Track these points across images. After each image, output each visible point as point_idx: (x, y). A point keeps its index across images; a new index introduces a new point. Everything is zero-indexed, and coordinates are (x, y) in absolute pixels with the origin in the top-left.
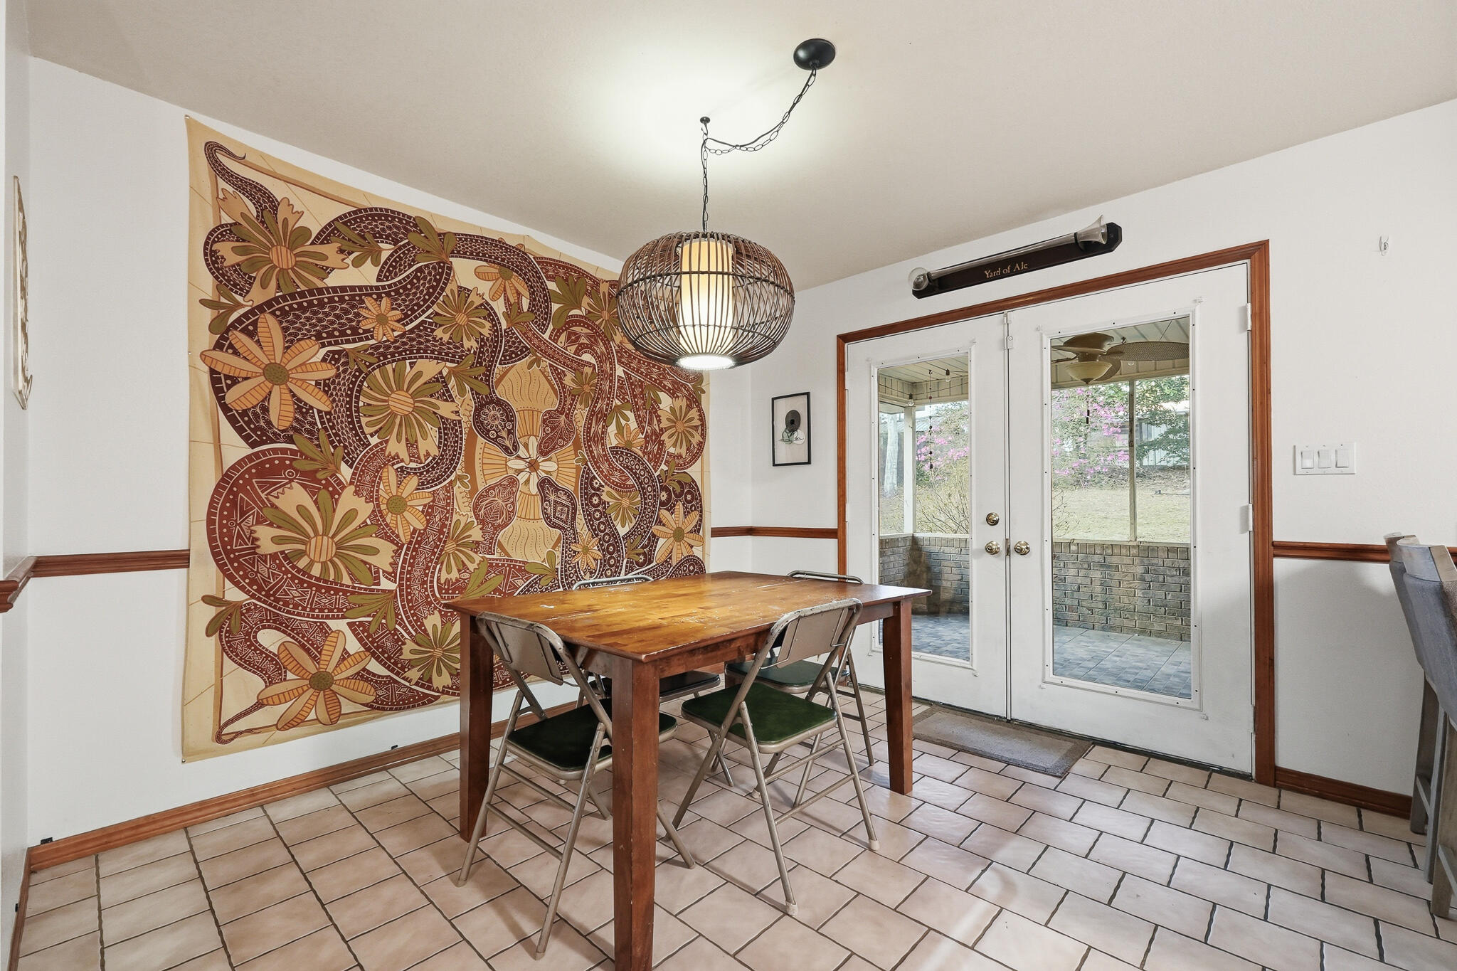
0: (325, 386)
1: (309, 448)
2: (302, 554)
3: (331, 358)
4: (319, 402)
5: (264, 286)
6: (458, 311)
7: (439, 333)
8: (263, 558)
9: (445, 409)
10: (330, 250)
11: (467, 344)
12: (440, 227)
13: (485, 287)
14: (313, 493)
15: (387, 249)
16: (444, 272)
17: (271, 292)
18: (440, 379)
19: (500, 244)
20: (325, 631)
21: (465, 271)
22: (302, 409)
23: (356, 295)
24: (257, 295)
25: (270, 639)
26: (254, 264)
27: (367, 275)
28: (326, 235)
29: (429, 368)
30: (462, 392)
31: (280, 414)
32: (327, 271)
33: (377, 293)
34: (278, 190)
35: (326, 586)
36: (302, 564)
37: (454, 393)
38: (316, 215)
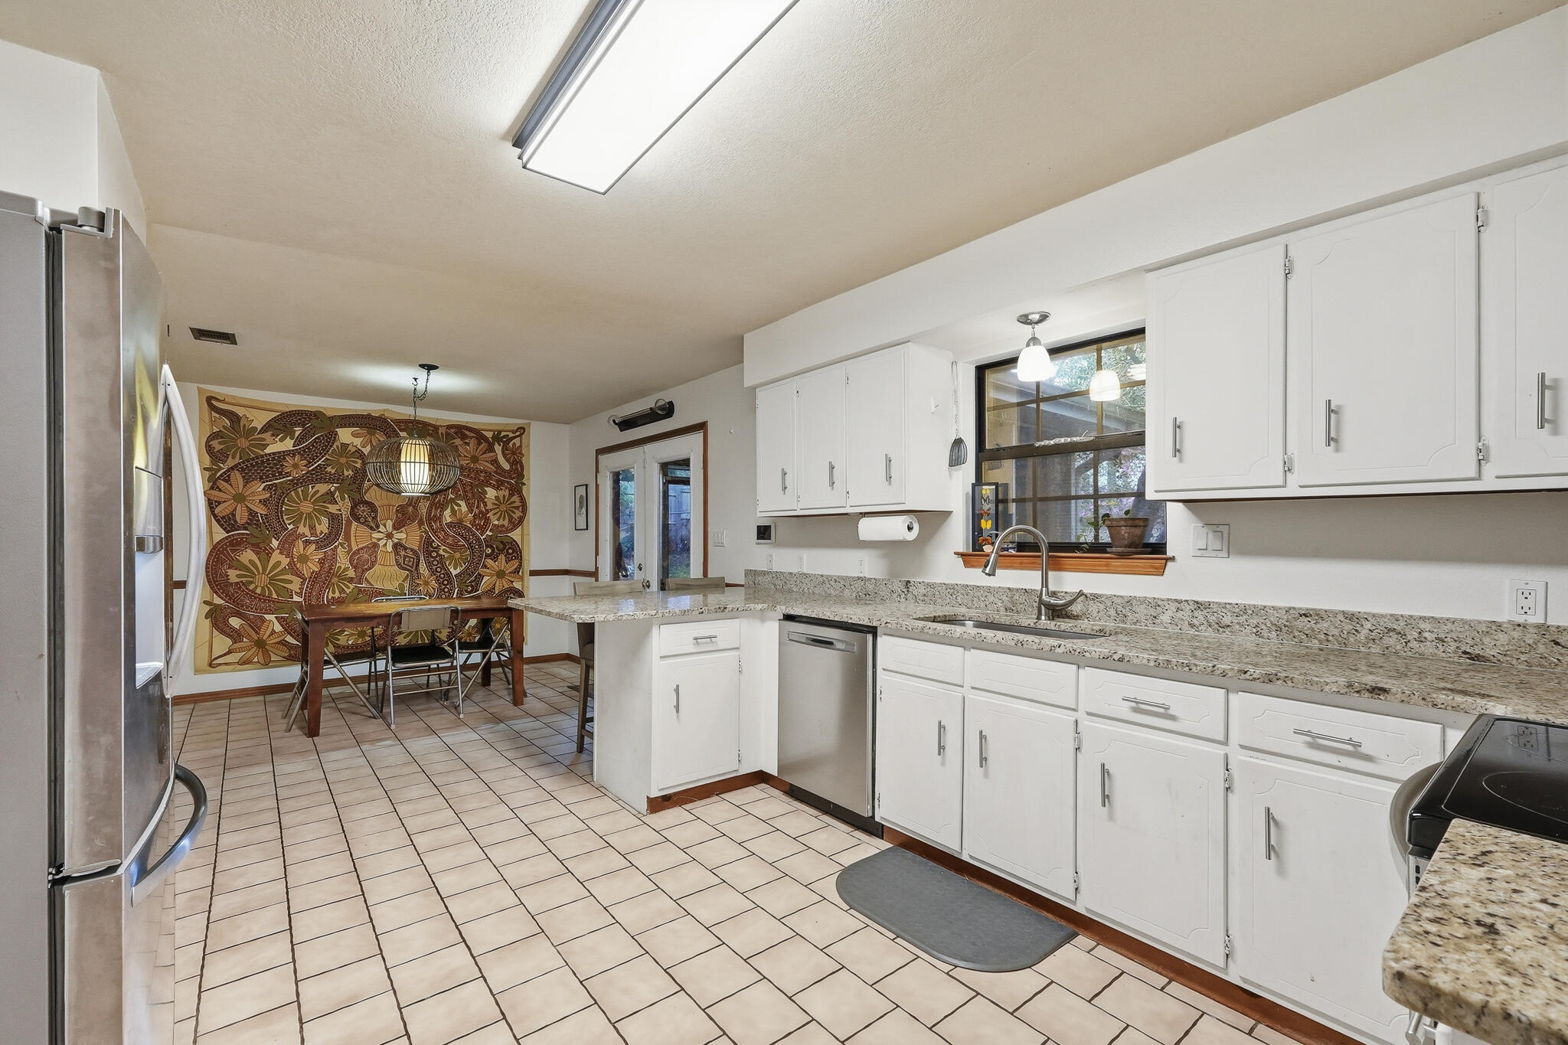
0: (264, 502)
1: (256, 533)
2: (252, 582)
3: (268, 488)
4: (261, 510)
5: (233, 458)
6: (341, 456)
7: (329, 469)
8: (231, 584)
9: (333, 509)
10: (267, 436)
11: (346, 473)
12: (330, 414)
13: (358, 442)
14: (257, 553)
15: (298, 430)
16: (332, 436)
17: (237, 460)
18: (331, 494)
19: (369, 416)
20: (263, 620)
21: (345, 435)
22: (252, 514)
23: (281, 456)
24: (230, 463)
25: (235, 622)
26: (228, 448)
27: (288, 444)
28: (264, 430)
29: (323, 488)
30: (343, 499)
31: (241, 516)
32: (266, 446)
33: (292, 453)
34: (240, 411)
35: (261, 598)
36: (251, 588)
37: (338, 500)
38: (259, 420)
